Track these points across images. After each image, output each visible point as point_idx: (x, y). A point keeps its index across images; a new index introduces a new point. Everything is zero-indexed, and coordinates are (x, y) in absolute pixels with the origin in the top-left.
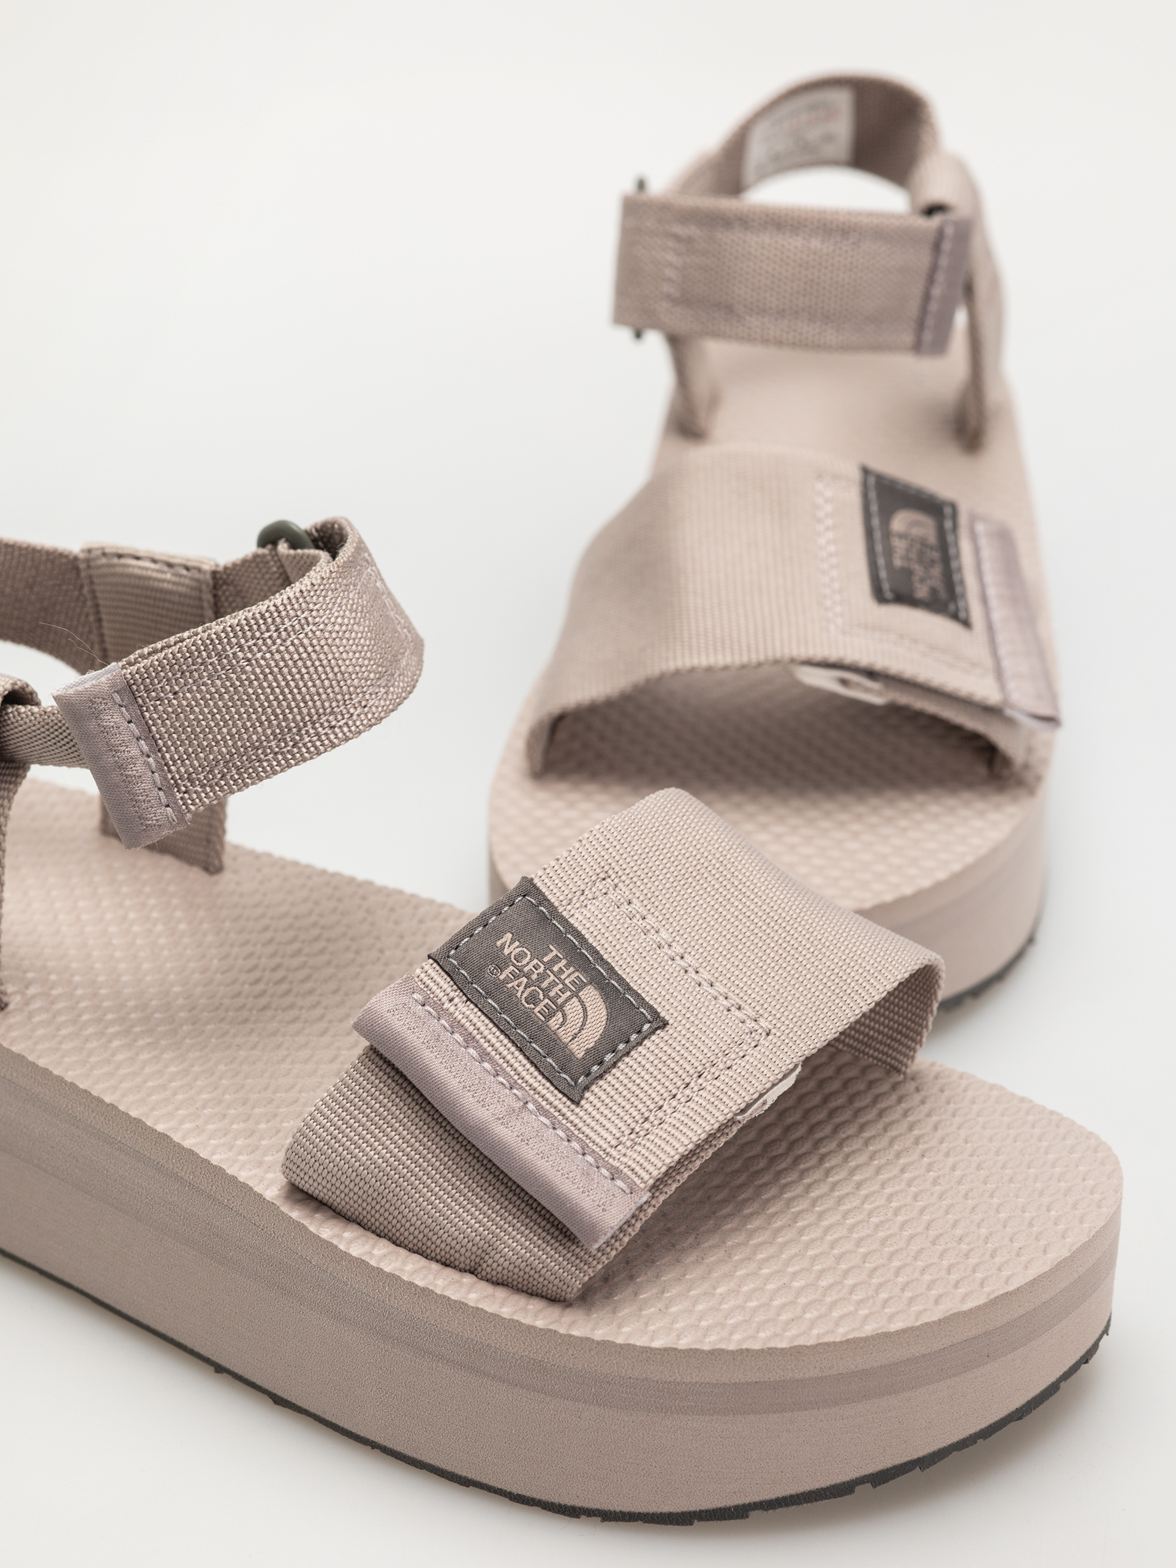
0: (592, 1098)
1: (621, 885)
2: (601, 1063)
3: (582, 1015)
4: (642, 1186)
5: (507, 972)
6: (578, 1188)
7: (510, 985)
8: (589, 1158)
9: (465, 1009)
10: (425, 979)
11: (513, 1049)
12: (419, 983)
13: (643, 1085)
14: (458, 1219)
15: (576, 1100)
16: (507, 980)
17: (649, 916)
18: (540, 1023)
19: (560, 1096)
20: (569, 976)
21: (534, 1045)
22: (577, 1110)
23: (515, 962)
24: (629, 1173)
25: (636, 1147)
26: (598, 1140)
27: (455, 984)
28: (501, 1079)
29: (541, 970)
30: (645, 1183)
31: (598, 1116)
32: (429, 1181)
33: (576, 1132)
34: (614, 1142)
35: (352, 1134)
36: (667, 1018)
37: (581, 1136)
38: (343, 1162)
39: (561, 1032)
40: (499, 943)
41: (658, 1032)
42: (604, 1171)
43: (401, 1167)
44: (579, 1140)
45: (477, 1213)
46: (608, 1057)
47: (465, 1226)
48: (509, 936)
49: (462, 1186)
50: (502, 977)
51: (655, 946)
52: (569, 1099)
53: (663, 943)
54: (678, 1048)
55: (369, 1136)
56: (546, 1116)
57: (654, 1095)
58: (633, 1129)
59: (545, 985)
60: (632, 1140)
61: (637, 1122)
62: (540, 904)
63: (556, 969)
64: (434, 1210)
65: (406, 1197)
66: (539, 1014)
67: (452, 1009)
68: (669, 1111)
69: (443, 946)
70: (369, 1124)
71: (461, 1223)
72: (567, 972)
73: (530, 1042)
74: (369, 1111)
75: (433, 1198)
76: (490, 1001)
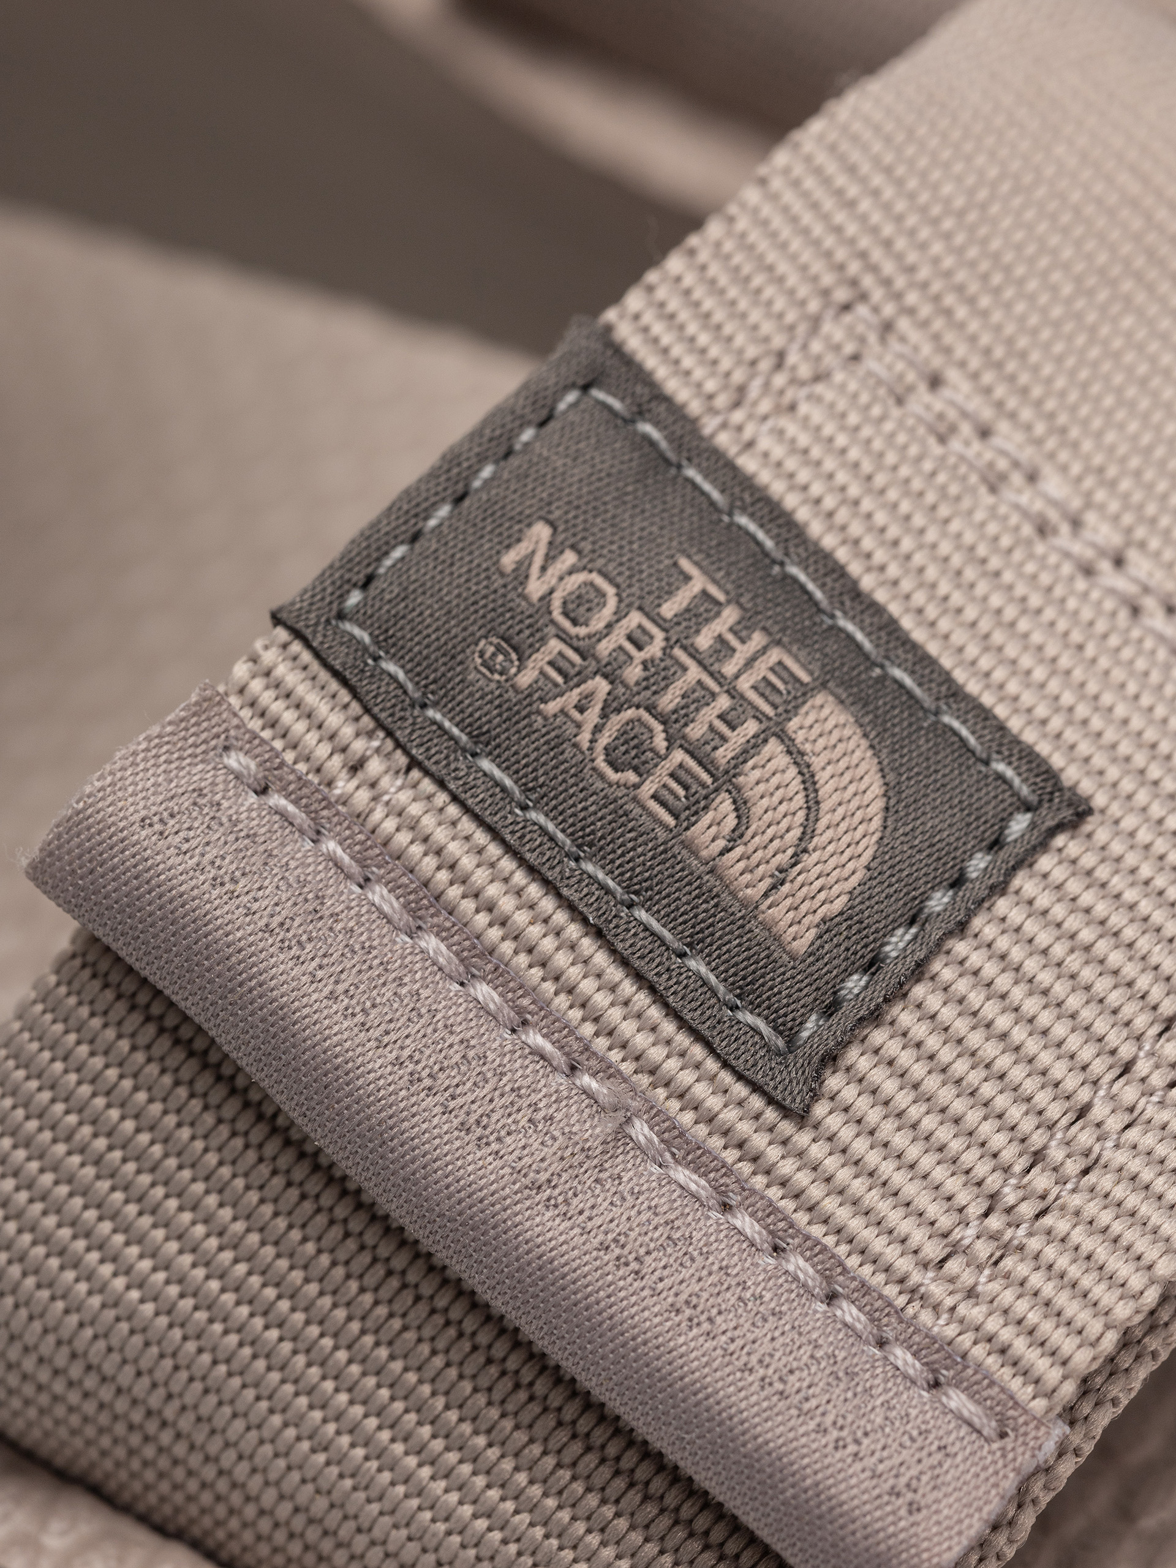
0: (849, 1093)
1: (904, 324)
2: (873, 965)
3: (800, 800)
4: (1039, 1405)
5: (539, 660)
6: (822, 1430)
7: (552, 707)
8: (848, 1312)
9: (404, 797)
10: (266, 697)
11: (573, 930)
12: (246, 713)
13: (1019, 1034)
14: (414, 1503)
15: (797, 1106)
16: (540, 693)
17: (1003, 427)
18: (662, 835)
19: (740, 1090)
20: (750, 663)
21: (642, 915)
22: (803, 1139)
23: (566, 624)
24: (992, 1362)
25: (1008, 1263)
26: (878, 1244)
27: (367, 710)
28: (536, 1039)
29: (655, 649)
30: (1050, 1394)
31: (873, 1158)
32: (315, 1372)
33: (802, 1218)
34: (933, 1250)
35: (50, 1221)
36: (1086, 786)
37: (817, 1231)
38: (23, 1313)
39: (733, 865)
40: (509, 560)
41: (1060, 840)
42: (901, 1356)
43: (218, 1327)
44: (813, 1249)
45: (480, 1481)
46: (898, 942)
47: (441, 1527)
48: (541, 532)
49: (426, 1389)
50: (525, 679)
51: (1027, 530)
52: (771, 1101)
53: (1053, 515)
54: (1129, 896)
55: (106, 1227)
56: (696, 1167)
57: (1059, 1070)
58: (993, 1197)
59: (669, 700)
60: (994, 1237)
61: (1007, 1170)
62: (641, 413)
63: (704, 641)
64: (334, 1470)
65: (239, 1425)
66: (653, 805)
67: (362, 797)
68: (1113, 1124)
69: (321, 579)
70: (104, 1185)
71: (427, 1515)
72: (743, 652)
73: (631, 906)
74: (101, 1143)
75: (331, 1428)
76: (486, 764)
